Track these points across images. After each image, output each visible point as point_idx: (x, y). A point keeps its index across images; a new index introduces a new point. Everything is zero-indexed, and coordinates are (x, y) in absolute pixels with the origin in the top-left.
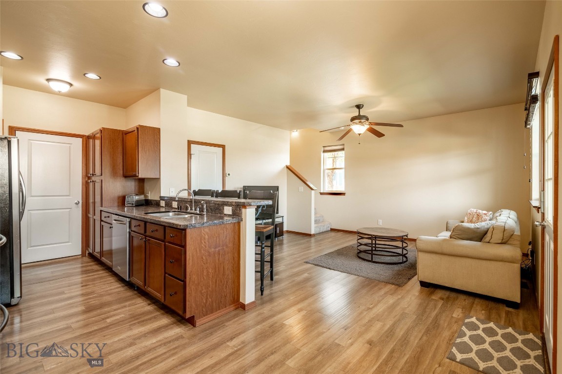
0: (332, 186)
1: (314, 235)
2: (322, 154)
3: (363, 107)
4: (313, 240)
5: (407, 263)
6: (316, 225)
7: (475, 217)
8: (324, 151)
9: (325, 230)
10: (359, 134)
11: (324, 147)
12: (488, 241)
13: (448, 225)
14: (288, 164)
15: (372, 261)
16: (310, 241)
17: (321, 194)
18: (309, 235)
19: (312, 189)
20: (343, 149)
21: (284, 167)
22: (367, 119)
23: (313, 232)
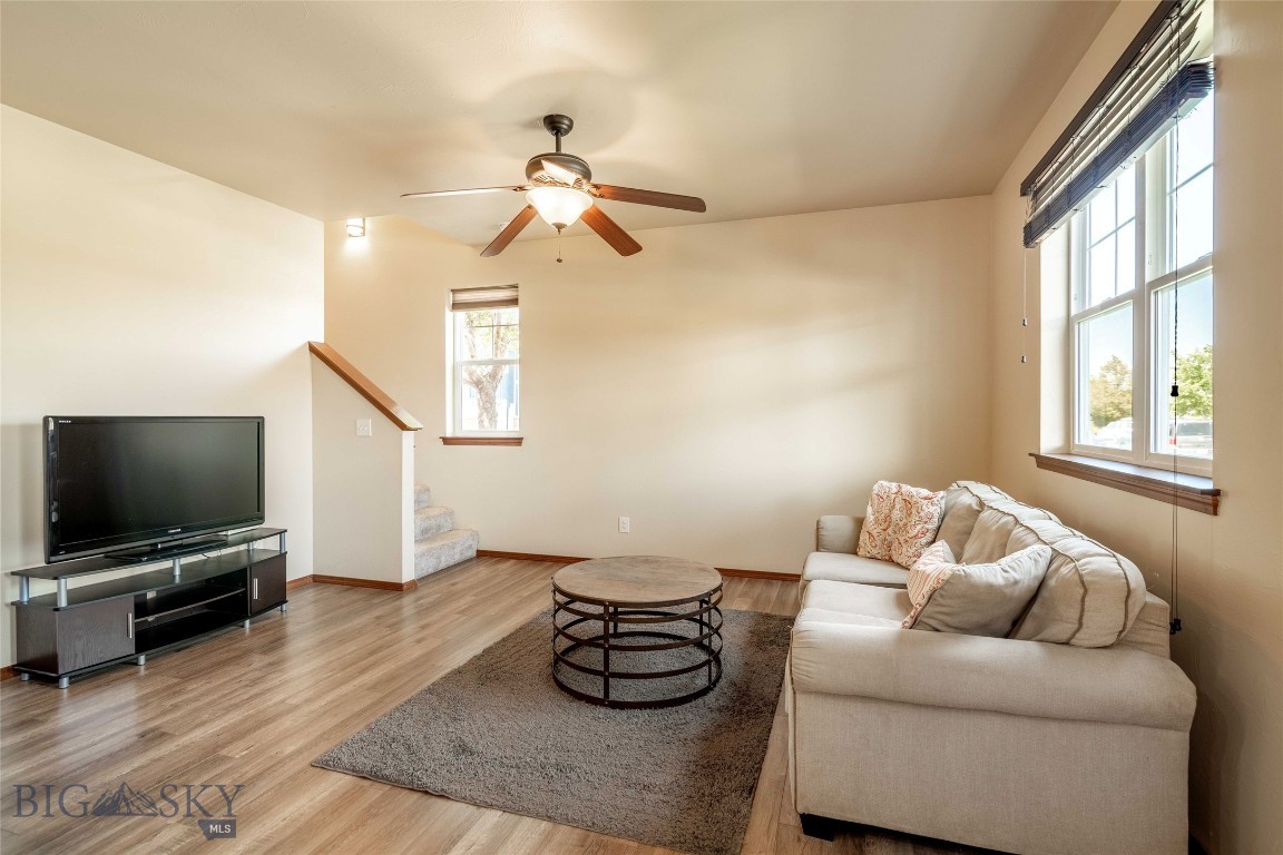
0: (493, 418)
1: (414, 585)
2: (449, 314)
3: (570, 127)
4: (408, 603)
5: (723, 682)
6: (424, 547)
7: (898, 506)
8: (456, 306)
9: (457, 558)
10: (559, 227)
11: (454, 291)
12: (1064, 637)
13: (823, 532)
14: (318, 338)
15: (606, 702)
16: (399, 609)
17: (446, 441)
18: (395, 588)
19: (403, 427)
20: (514, 302)
21: (302, 347)
22: (587, 174)
23: (407, 575)
